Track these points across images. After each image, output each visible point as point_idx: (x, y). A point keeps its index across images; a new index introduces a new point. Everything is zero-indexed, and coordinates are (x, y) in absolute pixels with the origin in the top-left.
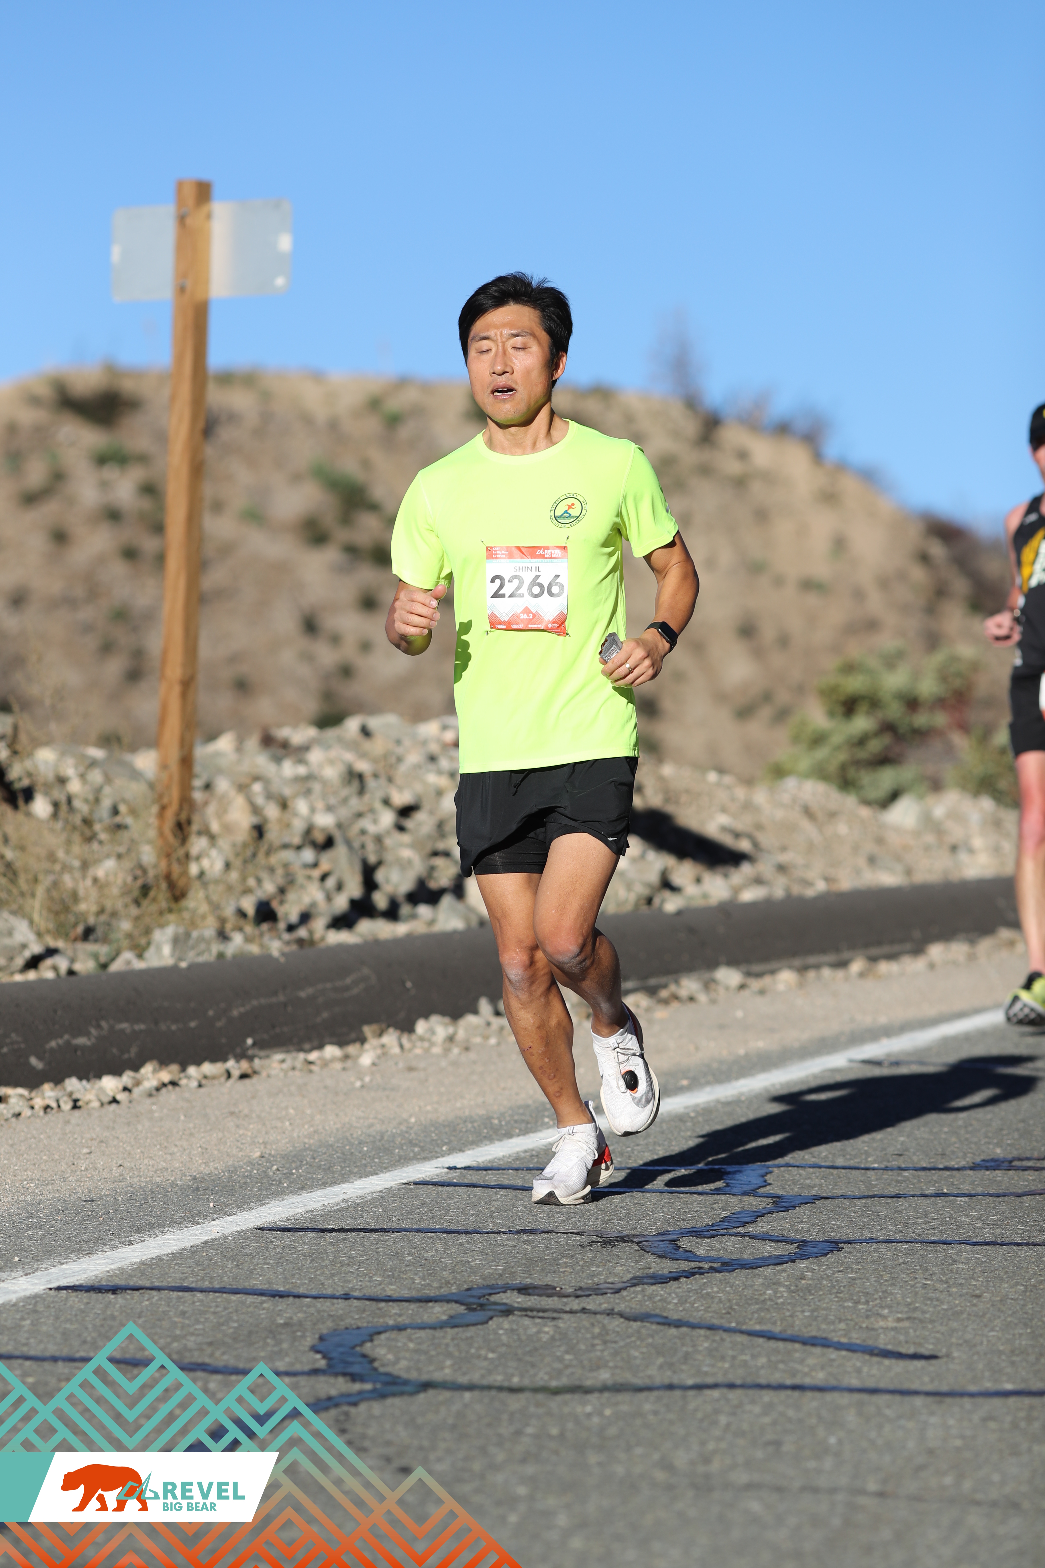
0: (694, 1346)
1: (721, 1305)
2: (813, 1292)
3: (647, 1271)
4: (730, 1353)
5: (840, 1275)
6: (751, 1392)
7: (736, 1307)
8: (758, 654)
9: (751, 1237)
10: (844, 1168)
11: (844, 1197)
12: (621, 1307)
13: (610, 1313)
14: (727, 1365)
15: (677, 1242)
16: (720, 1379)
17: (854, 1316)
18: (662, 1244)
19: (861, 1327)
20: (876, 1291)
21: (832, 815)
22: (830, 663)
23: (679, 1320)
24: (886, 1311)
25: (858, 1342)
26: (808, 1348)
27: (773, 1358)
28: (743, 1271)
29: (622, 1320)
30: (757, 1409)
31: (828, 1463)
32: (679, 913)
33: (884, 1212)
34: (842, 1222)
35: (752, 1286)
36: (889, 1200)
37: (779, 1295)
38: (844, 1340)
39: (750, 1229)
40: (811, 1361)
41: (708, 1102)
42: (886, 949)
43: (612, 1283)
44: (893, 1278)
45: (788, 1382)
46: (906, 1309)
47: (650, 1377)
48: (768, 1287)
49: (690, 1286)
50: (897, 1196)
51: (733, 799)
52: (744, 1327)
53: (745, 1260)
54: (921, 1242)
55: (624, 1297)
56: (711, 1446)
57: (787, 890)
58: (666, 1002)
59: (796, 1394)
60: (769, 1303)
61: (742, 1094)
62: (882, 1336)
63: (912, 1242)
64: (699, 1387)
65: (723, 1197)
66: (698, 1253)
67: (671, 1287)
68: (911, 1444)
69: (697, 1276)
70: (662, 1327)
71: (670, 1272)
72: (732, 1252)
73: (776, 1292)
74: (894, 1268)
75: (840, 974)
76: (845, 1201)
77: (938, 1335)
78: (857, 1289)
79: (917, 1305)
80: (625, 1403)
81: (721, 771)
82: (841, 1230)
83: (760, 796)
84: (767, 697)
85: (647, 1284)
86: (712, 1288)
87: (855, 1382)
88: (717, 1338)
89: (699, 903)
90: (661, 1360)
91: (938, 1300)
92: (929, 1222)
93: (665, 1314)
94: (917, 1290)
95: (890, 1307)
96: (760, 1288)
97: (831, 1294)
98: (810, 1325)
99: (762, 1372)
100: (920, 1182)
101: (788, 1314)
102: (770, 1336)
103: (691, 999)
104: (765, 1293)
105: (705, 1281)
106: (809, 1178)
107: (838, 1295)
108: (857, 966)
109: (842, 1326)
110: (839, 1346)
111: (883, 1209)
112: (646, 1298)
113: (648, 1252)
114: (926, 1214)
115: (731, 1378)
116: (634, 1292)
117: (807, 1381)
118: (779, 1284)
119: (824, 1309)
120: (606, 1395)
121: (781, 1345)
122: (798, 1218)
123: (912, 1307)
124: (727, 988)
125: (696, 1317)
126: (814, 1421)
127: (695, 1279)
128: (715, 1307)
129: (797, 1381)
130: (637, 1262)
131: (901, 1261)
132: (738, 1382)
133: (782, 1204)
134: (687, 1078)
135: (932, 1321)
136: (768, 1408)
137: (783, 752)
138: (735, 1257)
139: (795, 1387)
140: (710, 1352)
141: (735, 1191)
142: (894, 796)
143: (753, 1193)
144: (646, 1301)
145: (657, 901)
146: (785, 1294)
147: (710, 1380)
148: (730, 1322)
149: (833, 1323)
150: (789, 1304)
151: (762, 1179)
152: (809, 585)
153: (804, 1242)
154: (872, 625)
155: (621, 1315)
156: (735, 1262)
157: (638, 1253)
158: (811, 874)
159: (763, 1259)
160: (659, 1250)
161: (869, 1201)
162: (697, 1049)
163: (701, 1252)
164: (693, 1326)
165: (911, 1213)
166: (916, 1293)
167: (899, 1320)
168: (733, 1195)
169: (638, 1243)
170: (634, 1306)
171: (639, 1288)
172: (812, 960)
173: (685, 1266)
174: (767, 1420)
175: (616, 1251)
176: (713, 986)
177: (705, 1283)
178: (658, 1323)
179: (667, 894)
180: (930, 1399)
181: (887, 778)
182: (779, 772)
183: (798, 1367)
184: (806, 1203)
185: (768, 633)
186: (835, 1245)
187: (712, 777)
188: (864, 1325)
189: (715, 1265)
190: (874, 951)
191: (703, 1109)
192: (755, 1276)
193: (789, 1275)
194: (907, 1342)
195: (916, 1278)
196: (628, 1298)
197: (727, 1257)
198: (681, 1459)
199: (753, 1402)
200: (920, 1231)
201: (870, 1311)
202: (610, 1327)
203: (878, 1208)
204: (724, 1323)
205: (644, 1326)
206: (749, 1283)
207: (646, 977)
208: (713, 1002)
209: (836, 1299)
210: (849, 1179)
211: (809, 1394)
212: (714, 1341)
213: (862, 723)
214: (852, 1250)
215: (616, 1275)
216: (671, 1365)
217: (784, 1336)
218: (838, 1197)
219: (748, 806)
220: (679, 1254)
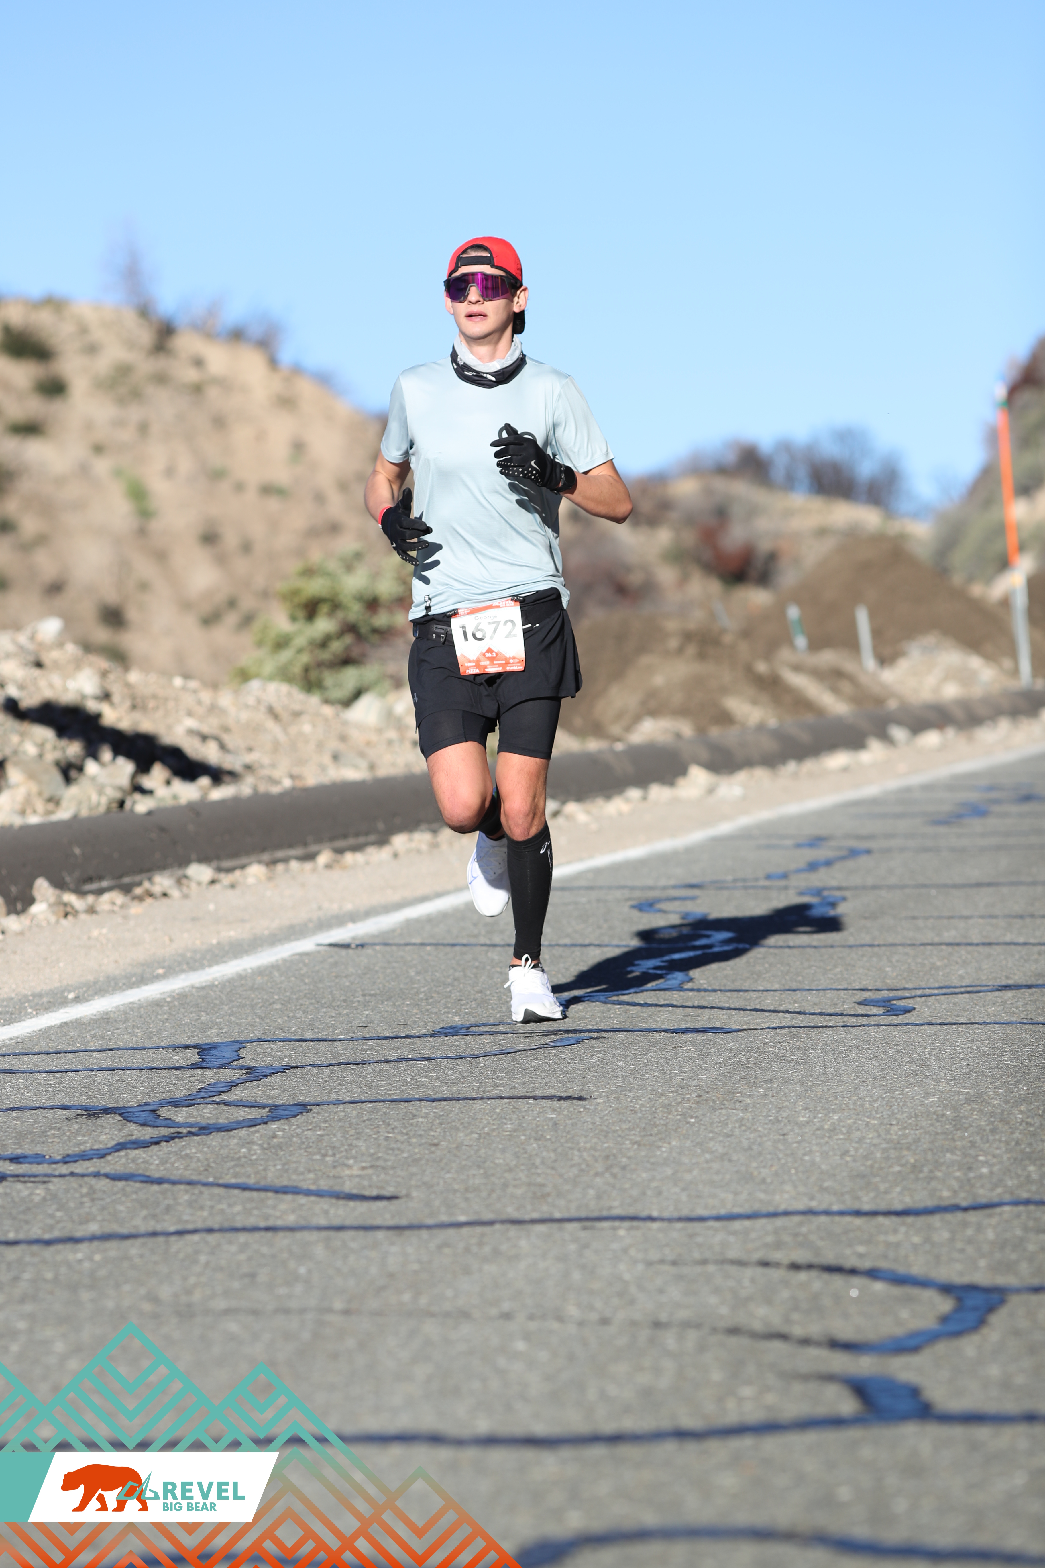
0: (175, 1199)
1: (199, 1164)
2: (284, 1148)
3: (129, 1138)
4: (208, 1203)
5: (309, 1133)
6: (228, 1235)
7: (213, 1165)
8: (221, 560)
9: (226, 1104)
10: (312, 1040)
11: (313, 1066)
12: (107, 1169)
13: (97, 1175)
14: (205, 1213)
15: (157, 1112)
16: (199, 1225)
17: (322, 1167)
18: (143, 1114)
19: (328, 1176)
20: (343, 1145)
21: (297, 714)
22: (293, 566)
23: (160, 1178)
24: (351, 1162)
25: (326, 1188)
26: (281, 1196)
27: (248, 1206)
28: (220, 1134)
29: (108, 1180)
30: (234, 1248)
31: (299, 1289)
32: (150, 813)
33: (350, 1077)
34: (311, 1087)
35: (227, 1146)
36: (355, 1067)
37: (252, 1152)
38: (313, 1187)
39: (225, 1097)
40: (283, 1206)
41: (183, 988)
42: (351, 841)
43: (97, 1150)
44: (358, 1133)
45: (262, 1224)
46: (369, 1159)
47: (135, 1227)
48: (243, 1146)
49: (170, 1149)
50: (363, 1063)
51: (199, 703)
52: (221, 1181)
53: (220, 1124)
54: (383, 1101)
55: (109, 1161)
56: (192, 1280)
57: (255, 789)
58: (140, 899)
59: (269, 1234)
60: (243, 1160)
61: (216, 979)
62: (348, 1183)
63: (375, 1102)
64: (180, 1233)
65: (199, 1071)
66: (177, 1120)
67: (152, 1150)
68: (374, 1270)
69: (177, 1140)
70: (144, 1185)
71: (152, 1138)
72: (208, 1118)
73: (250, 1150)
74: (358, 1124)
75: (308, 866)
76: (314, 1069)
77: (399, 1179)
78: (325, 1144)
79: (380, 1155)
80: (113, 1249)
81: (187, 676)
82: (308, 1093)
83: (225, 699)
84: (232, 603)
85: (130, 1148)
86: (191, 1149)
87: (323, 1222)
88: (196, 1191)
89: (170, 803)
90: (144, 1212)
91: (399, 1149)
92: (391, 1084)
93: (148, 1174)
94: (380, 1142)
95: (355, 1158)
96: (235, 1148)
97: (301, 1149)
98: (281, 1176)
99: (238, 1218)
100: (383, 1049)
101: (261, 1168)
102: (245, 1188)
103: (165, 895)
104: (239, 1152)
105: (184, 1143)
106: (279, 1051)
107: (308, 1150)
108: (324, 858)
109: (311, 1176)
110: (308, 1193)
111: (349, 1074)
112: (129, 1161)
113: (130, 1121)
114: (389, 1077)
115: (210, 1223)
116: (118, 1156)
117: (279, 1223)
118: (252, 1143)
119: (295, 1162)
120: (95, 1244)
121: (255, 1194)
122: (270, 1086)
123: (375, 1156)
124: (199, 884)
125: (176, 1175)
126: (285, 1255)
127: (175, 1143)
128: (193, 1165)
129: (270, 1223)
130: (120, 1130)
131: (365, 1118)
132: (216, 1226)
133: (253, 1075)
134: (163, 968)
135: (393, 1168)
136: (244, 1247)
137: (248, 657)
138: (211, 1122)
139: (267, 1229)
140: (190, 1204)
141: (210, 1065)
142: (357, 694)
143: (227, 1066)
144: (129, 1163)
145: (128, 805)
146: (259, 1152)
147: (190, 1227)
148: (208, 1177)
149: (302, 1173)
150: (262, 1159)
151: (235, 1054)
152: (268, 490)
153: (275, 1106)
154: (334, 528)
155: (107, 1176)
156: (211, 1126)
157: (120, 1122)
158: (276, 774)
159: (238, 1122)
160: (141, 1119)
161: (336, 1068)
162: (171, 940)
163: (179, 1119)
164: (174, 1183)
165: (375, 1077)
166: (379, 1145)
167: (363, 1168)
168: (208, 1068)
169: (121, 1115)
170: (118, 1168)
171: (122, 1153)
172: (280, 854)
173: (165, 1131)
174: (242, 1257)
175: (100, 1122)
176: (185, 881)
177: (184, 1146)
178: (142, 1182)
179: (137, 796)
180: (390, 1233)
181: (350, 677)
182: (244, 676)
183: (270, 1212)
184: (277, 1073)
185: (231, 540)
186: (304, 1108)
187: (178, 682)
188: (331, 1174)
189: (193, 1130)
190: (340, 844)
191: (178, 994)
192: (230, 1137)
193: (261, 1136)
194: (370, 1186)
195: (379, 1132)
196: (113, 1162)
197: (204, 1122)
198: (165, 1292)
199: (230, 1243)
200: (383, 1092)
201: (337, 1161)
202: (97, 1187)
203: (344, 1074)
204: (203, 1179)
205: (128, 1185)
206: (225, 1143)
207: (121, 877)
208: (186, 896)
209: (305, 1154)
210: (318, 1050)
211: (281, 1234)
212: (193, 1194)
213: (324, 625)
214: (320, 1111)
215: (100, 1142)
216: (154, 1216)
217: (257, 1186)
218: (307, 1066)
219: (213, 708)
220: (159, 1122)
